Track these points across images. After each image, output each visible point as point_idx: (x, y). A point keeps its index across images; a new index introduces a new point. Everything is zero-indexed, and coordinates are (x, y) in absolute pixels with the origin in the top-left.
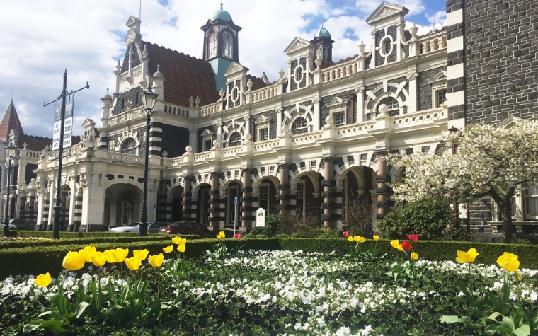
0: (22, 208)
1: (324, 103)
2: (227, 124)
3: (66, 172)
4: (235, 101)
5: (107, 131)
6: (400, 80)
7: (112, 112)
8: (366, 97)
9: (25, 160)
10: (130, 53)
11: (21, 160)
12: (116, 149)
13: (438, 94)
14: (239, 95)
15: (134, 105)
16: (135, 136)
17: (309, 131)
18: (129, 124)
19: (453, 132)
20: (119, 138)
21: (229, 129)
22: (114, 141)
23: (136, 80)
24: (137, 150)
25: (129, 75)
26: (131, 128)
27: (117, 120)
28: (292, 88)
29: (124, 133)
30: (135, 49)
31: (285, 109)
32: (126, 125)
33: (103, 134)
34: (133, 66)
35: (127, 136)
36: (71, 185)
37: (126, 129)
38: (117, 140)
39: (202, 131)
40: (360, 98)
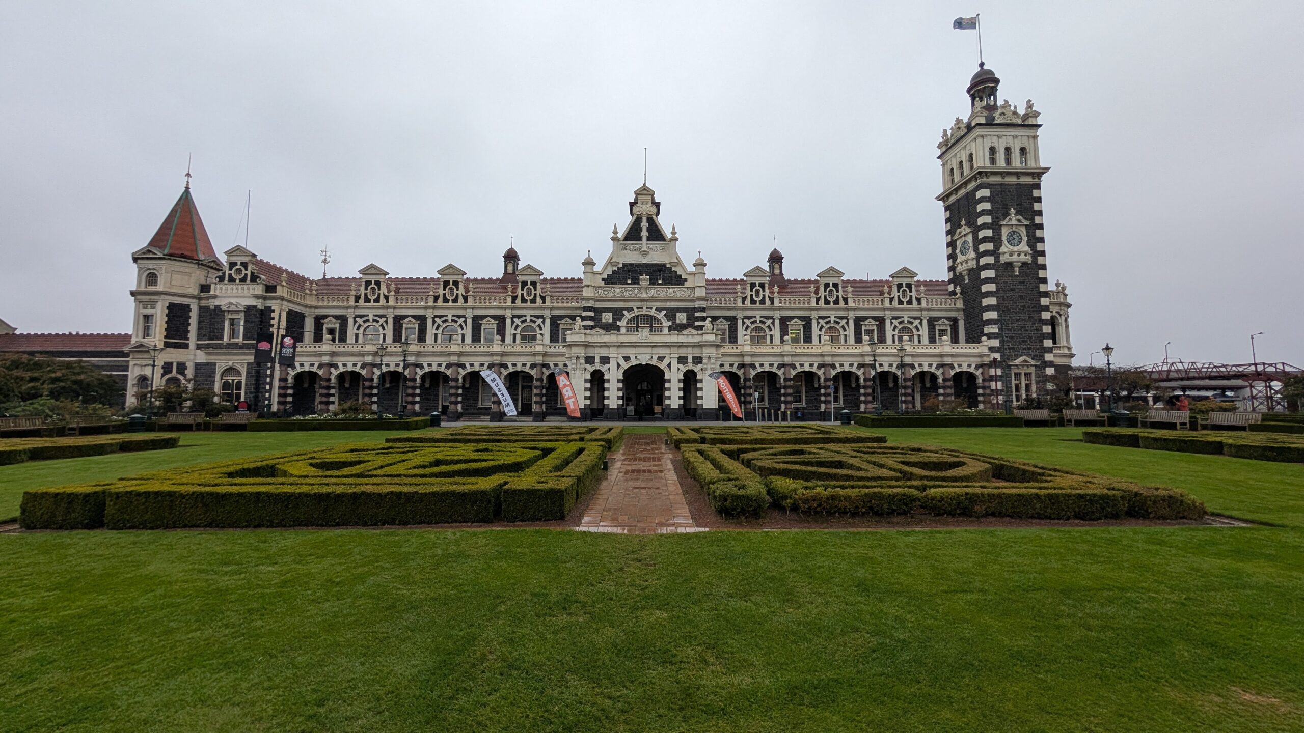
1: (858, 321)
2: (749, 318)
3: (649, 350)
4: (758, 300)
5: (596, 300)
6: (915, 318)
7: (603, 280)
8: (892, 323)
9: (285, 303)
10: (644, 224)
11: (278, 301)
12: (618, 323)
13: (939, 331)
14: (764, 296)
15: (653, 282)
16: (661, 315)
17: (842, 338)
18: (648, 300)
19: (995, 359)
20: (625, 312)
21: (752, 323)
22: (611, 314)
23: (655, 255)
24: (666, 331)
25: (645, 248)
26: (649, 304)
27: (618, 290)
28: (825, 304)
29: (635, 308)
30: (651, 220)
31: (820, 318)
32: (642, 300)
33: (591, 304)
34: (649, 239)
35: (645, 312)
36: (663, 366)
37: (639, 304)
38: (618, 314)
39: (714, 319)
40: (888, 323)
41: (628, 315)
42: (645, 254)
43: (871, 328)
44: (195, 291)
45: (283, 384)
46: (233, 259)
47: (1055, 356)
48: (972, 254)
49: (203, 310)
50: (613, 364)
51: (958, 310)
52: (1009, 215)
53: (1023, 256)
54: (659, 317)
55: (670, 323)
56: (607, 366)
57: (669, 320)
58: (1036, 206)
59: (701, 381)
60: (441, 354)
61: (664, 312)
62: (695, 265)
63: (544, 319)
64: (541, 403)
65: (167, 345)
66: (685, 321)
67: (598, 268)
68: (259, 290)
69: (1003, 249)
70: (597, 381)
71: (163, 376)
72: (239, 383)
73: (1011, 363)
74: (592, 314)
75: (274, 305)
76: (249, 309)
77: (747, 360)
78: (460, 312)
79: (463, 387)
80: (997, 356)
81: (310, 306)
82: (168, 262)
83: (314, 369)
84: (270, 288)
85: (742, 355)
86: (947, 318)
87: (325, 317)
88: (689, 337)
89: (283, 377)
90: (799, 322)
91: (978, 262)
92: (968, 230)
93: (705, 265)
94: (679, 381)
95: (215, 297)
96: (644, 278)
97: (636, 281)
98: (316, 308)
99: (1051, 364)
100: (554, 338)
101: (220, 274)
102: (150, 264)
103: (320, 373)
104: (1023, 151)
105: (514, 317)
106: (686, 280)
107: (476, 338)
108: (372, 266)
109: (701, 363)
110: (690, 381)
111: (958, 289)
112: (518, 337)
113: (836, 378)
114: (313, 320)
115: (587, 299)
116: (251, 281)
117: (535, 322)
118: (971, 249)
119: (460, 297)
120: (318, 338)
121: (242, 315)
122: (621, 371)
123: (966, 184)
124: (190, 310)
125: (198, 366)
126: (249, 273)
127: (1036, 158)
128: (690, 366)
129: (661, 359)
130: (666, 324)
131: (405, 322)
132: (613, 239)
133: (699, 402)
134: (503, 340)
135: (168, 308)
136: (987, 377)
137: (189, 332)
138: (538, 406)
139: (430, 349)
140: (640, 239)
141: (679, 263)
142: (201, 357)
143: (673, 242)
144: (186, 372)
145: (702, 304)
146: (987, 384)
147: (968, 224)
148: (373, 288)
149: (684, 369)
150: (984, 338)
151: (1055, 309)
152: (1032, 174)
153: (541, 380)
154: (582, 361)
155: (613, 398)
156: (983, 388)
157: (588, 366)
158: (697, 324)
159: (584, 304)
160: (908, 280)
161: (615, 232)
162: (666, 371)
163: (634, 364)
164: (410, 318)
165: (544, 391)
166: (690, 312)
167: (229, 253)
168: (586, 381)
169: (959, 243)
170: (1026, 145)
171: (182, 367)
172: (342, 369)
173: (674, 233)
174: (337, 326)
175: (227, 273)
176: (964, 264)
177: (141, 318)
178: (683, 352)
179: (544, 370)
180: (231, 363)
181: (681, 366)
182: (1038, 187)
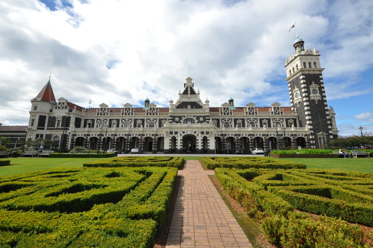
0: (72, 140)
1: (261, 120)
2: (223, 119)
3: (191, 129)
4: (226, 113)
5: (173, 114)
6: (281, 119)
7: (176, 107)
8: (273, 121)
9: (75, 115)
10: (189, 89)
11: (73, 115)
12: (181, 121)
13: (290, 123)
14: (228, 112)
15: (192, 107)
16: (195, 118)
17: (256, 126)
18: (190, 113)
19: (312, 133)
20: (183, 117)
21: (225, 121)
22: (178, 118)
23: (193, 99)
24: (196, 123)
25: (189, 97)
26: (191, 115)
27: (180, 110)
28: (249, 114)
29: (186, 116)
30: (191, 88)
31: (247, 119)
32: (188, 113)
33: (172, 115)
34: (190, 94)
35: (189, 117)
36: (196, 135)
37: (187, 115)
38: (180, 118)
39: (213, 119)
40: (271, 121)
41: (184, 118)
42: (189, 98)
43: (265, 122)
44: (48, 111)
45: (72, 141)
46: (60, 102)
47: (333, 131)
48: (300, 97)
49: (50, 117)
50: (179, 135)
51: (296, 116)
52: (312, 84)
53: (318, 97)
54: (194, 119)
55: (198, 121)
56: (177, 135)
57: (197, 120)
58: (321, 81)
59: (209, 140)
60: (123, 131)
61: (196, 117)
62: (205, 102)
63: (157, 120)
64: (155, 147)
65: (38, 129)
66: (202, 120)
67: (174, 103)
68: (67, 111)
69: (311, 95)
70: (174, 140)
71: (36, 138)
72: (59, 141)
73: (317, 134)
74: (172, 118)
75: (72, 116)
76: (64, 117)
77: (224, 133)
78: (130, 118)
79: (130, 142)
80: (312, 131)
81: (83, 116)
82: (41, 102)
83: (83, 136)
84: (71, 111)
85: (222, 131)
86: (292, 119)
87: (88, 120)
88: (205, 125)
89: (73, 139)
90: (241, 120)
91: (302, 100)
92: (297, 89)
93: (209, 102)
94: (201, 140)
95: (54, 113)
96: (189, 107)
97: (186, 107)
98: (85, 117)
99: (331, 134)
100: (160, 126)
101: (56, 106)
102: (35, 103)
103: (84, 137)
104: (315, 63)
105: (147, 119)
106: (203, 107)
107: (135, 126)
108: (103, 104)
109: (209, 134)
110: (205, 140)
111: (295, 109)
112: (148, 126)
113: (254, 139)
114: (84, 121)
115: (170, 113)
116: (65, 108)
117: (154, 121)
118: (299, 95)
119: (130, 113)
120: (85, 126)
121: (61, 119)
122: (182, 136)
123: (296, 74)
124: (46, 118)
125: (47, 135)
126: (64, 106)
127: (319, 65)
128: (205, 135)
129: (195, 132)
130: (196, 121)
131: (113, 122)
132: (179, 94)
133: (208, 147)
134: (143, 127)
135: (39, 117)
136: (309, 139)
137: (45, 124)
138: (154, 148)
139: (120, 130)
140: (188, 94)
141: (200, 101)
142: (48, 132)
143: (198, 95)
144: (43, 137)
145: (208, 114)
146: (309, 141)
147: (297, 87)
148: (103, 111)
149: (203, 136)
150: (307, 125)
151: (331, 115)
152: (319, 71)
153: (155, 140)
154: (169, 133)
155: (179, 146)
156: (308, 143)
157: (171, 135)
158: (206, 121)
159: (169, 115)
160: (278, 106)
161: (180, 92)
162: (197, 136)
163: (186, 134)
164: (114, 120)
165: (156, 143)
166: (204, 117)
167: (59, 100)
168: (170, 140)
169: (295, 94)
170: (316, 61)
171: (42, 136)
172: (91, 136)
173: (199, 92)
174: (91, 123)
175: (58, 106)
176: (297, 100)
177: (31, 120)
178: (203, 130)
179: (156, 136)
180: (57, 134)
181: (202, 135)
182: (321, 75)
